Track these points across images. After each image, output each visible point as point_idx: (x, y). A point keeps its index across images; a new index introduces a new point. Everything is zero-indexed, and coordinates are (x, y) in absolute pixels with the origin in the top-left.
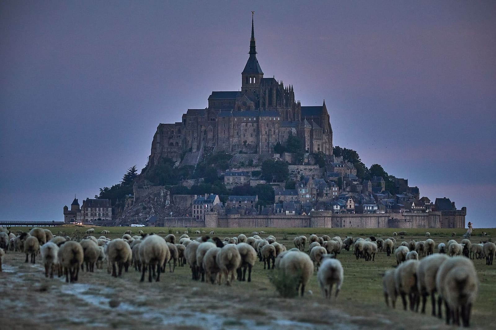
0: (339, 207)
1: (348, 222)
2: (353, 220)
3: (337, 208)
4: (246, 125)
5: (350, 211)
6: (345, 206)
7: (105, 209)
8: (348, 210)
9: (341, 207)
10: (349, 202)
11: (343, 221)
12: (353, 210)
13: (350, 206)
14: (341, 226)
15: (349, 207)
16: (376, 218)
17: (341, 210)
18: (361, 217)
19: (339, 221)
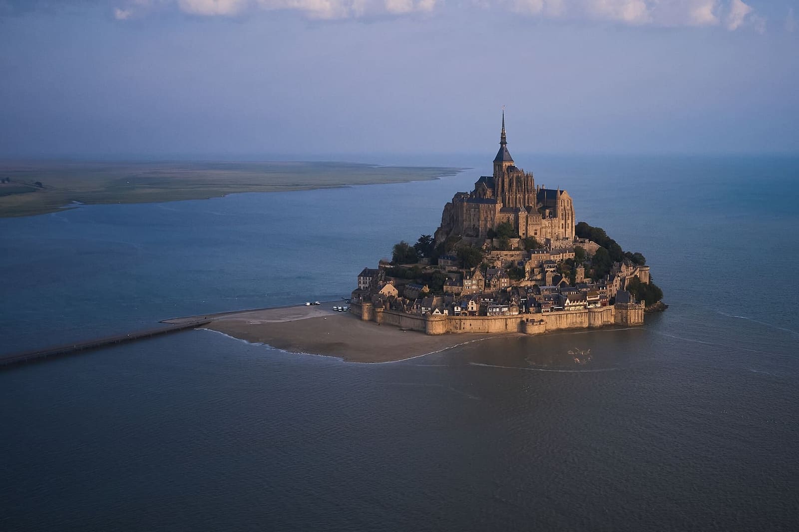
0: (459, 308)
1: (469, 324)
2: (474, 323)
3: (457, 309)
4: (475, 211)
5: (472, 313)
6: (466, 309)
7: (365, 278)
8: (470, 312)
9: (462, 309)
10: (470, 303)
11: (462, 323)
12: (475, 312)
13: (472, 308)
14: (460, 329)
15: (470, 309)
16: (503, 320)
17: (462, 312)
18: (482, 319)
19: (459, 323)
